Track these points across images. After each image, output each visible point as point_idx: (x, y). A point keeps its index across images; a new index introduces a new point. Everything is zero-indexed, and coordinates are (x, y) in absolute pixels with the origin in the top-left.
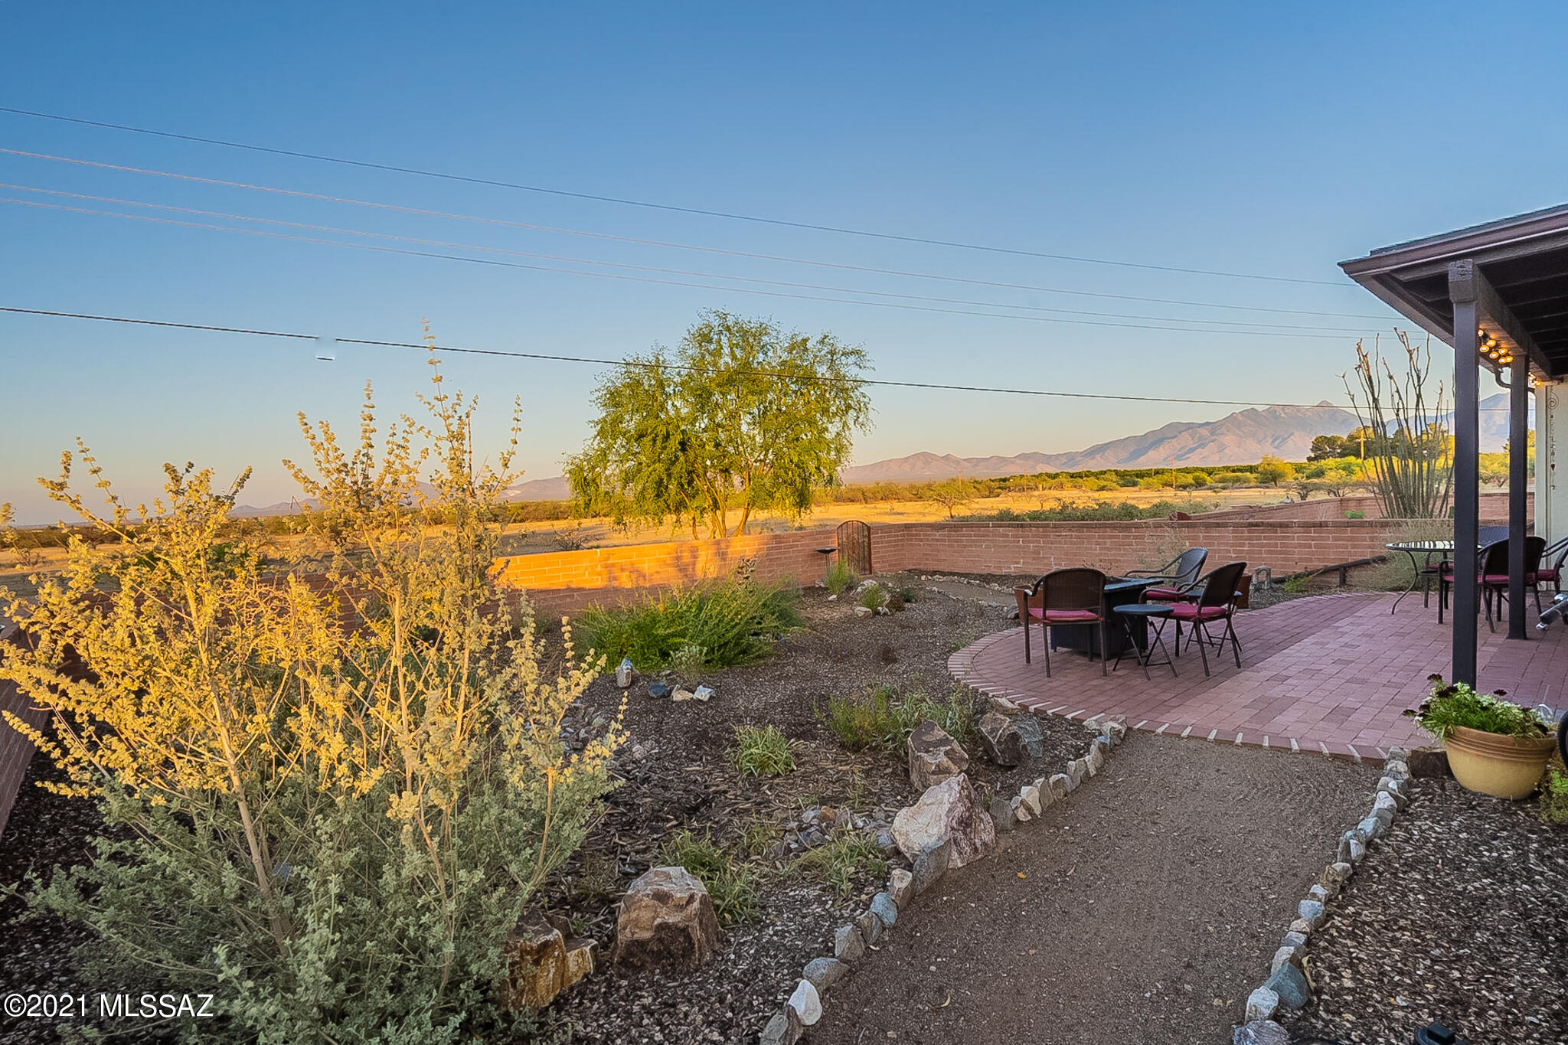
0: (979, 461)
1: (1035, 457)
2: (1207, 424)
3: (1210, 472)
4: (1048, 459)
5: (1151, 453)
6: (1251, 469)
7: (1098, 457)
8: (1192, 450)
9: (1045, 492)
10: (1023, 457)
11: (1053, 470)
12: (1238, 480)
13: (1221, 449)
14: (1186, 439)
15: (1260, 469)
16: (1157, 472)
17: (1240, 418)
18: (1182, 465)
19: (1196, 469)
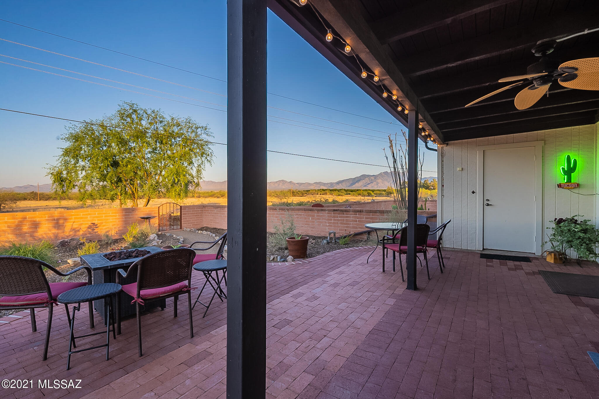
0: (301, 184)
1: (320, 183)
2: (374, 175)
3: (373, 191)
4: (324, 184)
5: (357, 184)
6: (385, 191)
7: (340, 184)
8: (369, 184)
9: (321, 195)
10: (316, 183)
11: (325, 188)
12: (381, 194)
13: (378, 183)
14: (367, 180)
15: (387, 191)
16: (357, 190)
17: (383, 174)
18: (365, 188)
19: (369, 190)
